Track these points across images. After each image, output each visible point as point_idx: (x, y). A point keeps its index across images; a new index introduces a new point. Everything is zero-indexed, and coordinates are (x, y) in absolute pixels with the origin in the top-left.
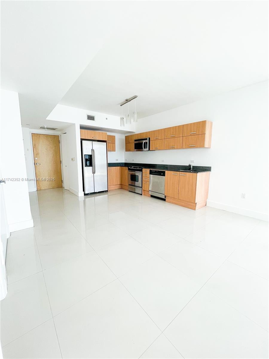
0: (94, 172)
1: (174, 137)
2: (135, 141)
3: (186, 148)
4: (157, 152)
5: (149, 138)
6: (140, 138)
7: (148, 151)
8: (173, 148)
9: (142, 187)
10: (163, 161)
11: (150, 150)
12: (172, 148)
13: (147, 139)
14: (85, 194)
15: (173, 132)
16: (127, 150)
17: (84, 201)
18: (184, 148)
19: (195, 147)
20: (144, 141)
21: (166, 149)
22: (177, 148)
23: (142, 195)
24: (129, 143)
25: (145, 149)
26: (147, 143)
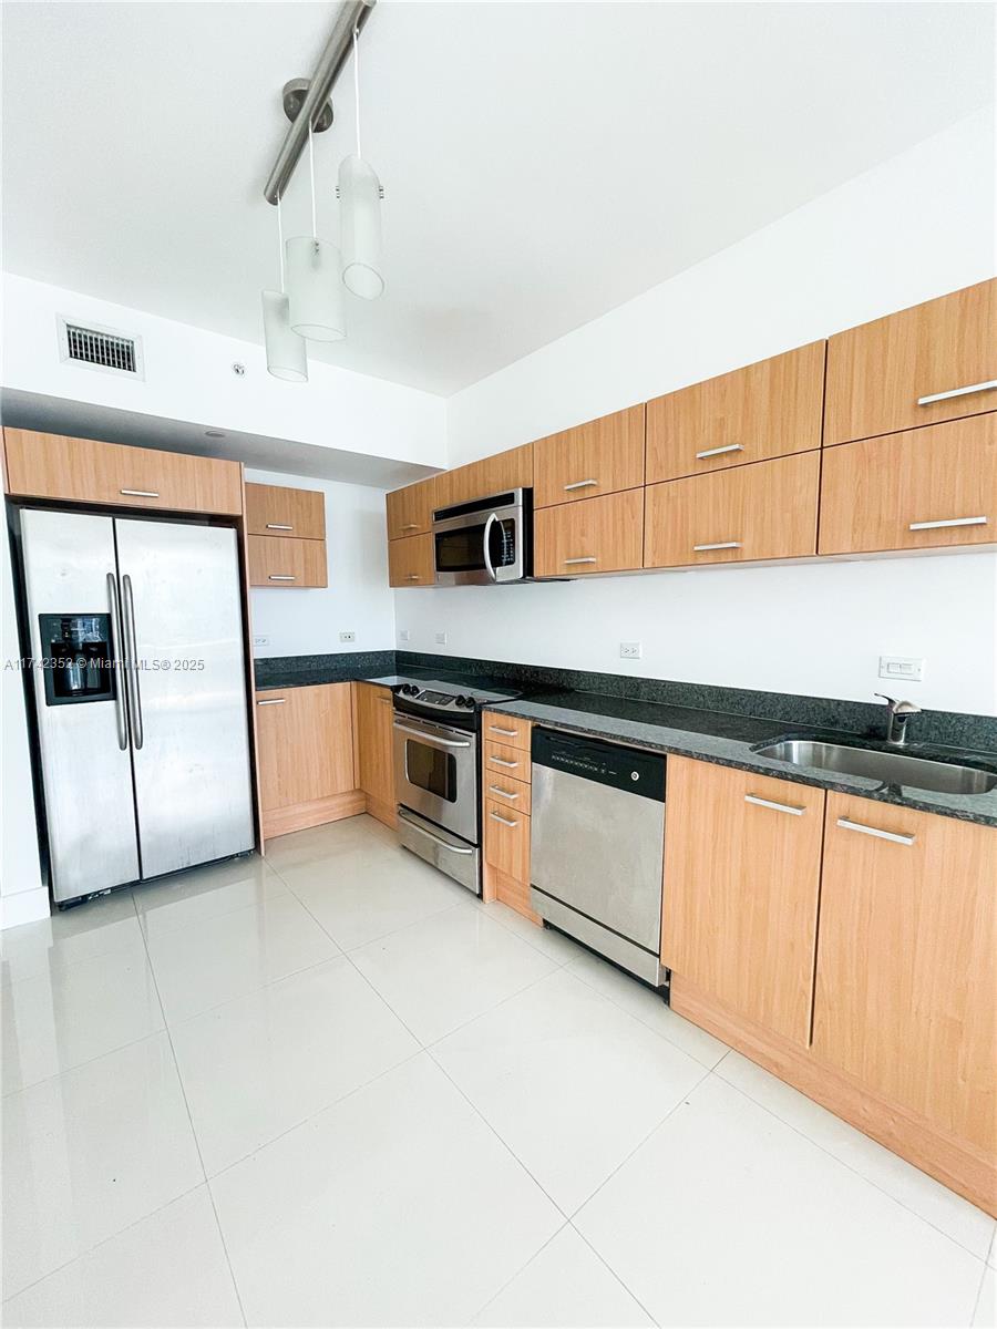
0: (131, 738)
1: (730, 461)
2: (442, 515)
3: (862, 552)
4: (586, 591)
5: (528, 494)
6: (465, 499)
7: (523, 580)
8: (726, 556)
9: (479, 845)
10: (629, 652)
11: (538, 571)
12: (711, 558)
13: (509, 499)
14: (60, 908)
15: (721, 423)
16: (401, 576)
17: (55, 954)
18: (836, 556)
19: (976, 535)
20: (493, 517)
21: (655, 569)
22: (768, 559)
23: (480, 896)
24: (409, 532)
25: (502, 573)
26: (511, 524)
